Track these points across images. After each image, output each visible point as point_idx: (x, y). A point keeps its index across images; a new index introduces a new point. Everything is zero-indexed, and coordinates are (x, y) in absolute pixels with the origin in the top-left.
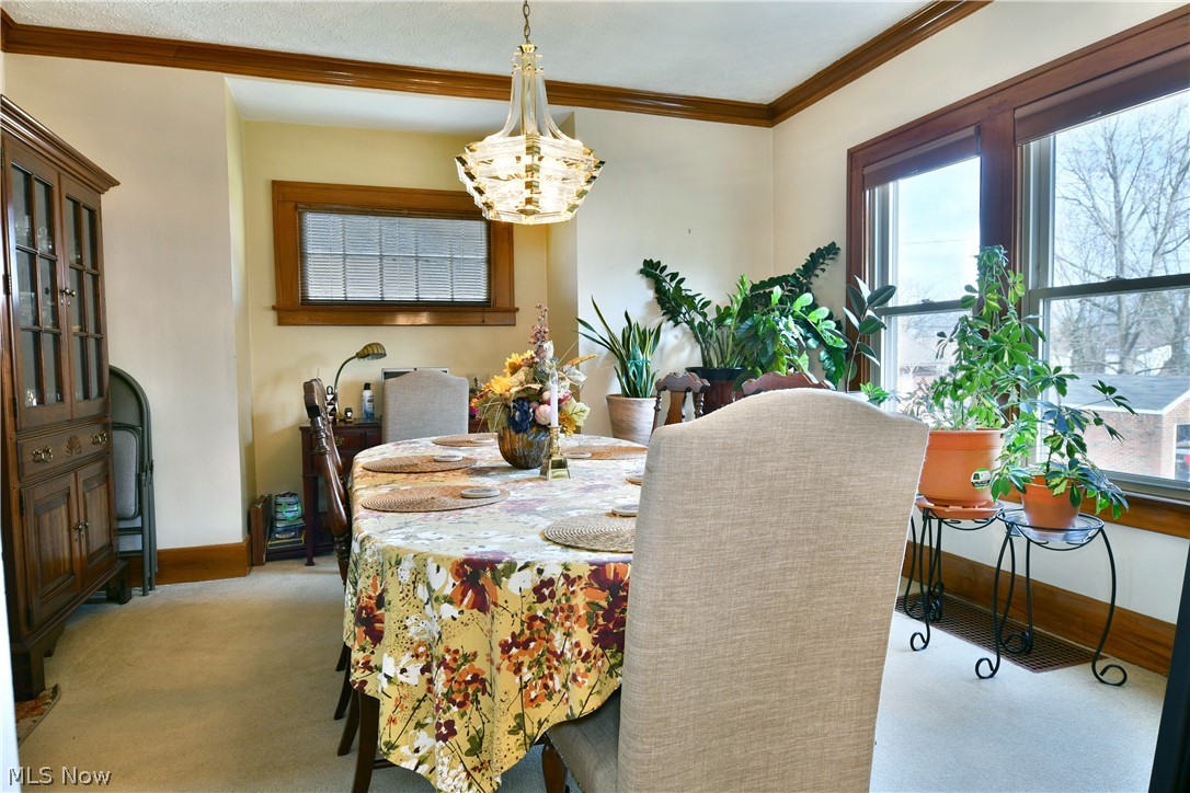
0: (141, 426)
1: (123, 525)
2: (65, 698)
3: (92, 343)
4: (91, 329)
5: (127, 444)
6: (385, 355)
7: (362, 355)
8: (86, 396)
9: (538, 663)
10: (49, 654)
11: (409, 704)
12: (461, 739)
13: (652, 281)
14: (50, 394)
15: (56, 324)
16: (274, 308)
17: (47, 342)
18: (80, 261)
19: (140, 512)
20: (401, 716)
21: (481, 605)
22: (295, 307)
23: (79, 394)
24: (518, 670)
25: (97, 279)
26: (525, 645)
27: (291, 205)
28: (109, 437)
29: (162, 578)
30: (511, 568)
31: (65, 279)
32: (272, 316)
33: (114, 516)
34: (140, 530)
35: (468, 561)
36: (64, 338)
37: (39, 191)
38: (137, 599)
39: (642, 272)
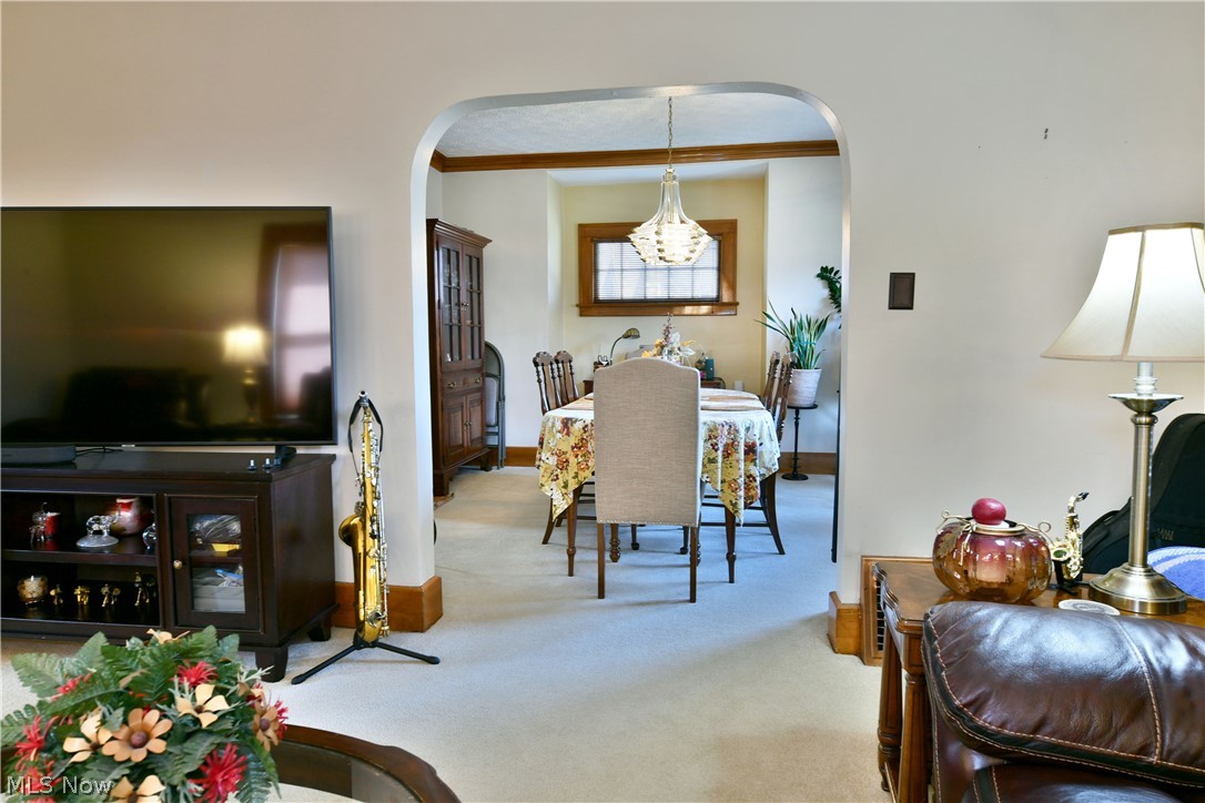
0: (499, 377)
1: (490, 430)
2: (456, 498)
3: (476, 330)
4: (476, 322)
5: (492, 384)
6: (639, 336)
7: (626, 336)
8: (473, 358)
9: (584, 455)
10: (451, 480)
11: (549, 471)
12: (561, 481)
13: (825, 282)
14: (456, 357)
15: (459, 321)
16: (577, 306)
17: (455, 330)
18: (471, 286)
19: (497, 424)
20: (547, 475)
21: (568, 434)
22: (591, 304)
23: (469, 357)
24: (577, 456)
25: (480, 294)
26: (580, 448)
27: (589, 239)
28: (484, 380)
29: (508, 462)
30: (576, 420)
31: (464, 298)
32: (576, 310)
33: (485, 425)
34: (497, 434)
35: (566, 419)
36: (463, 328)
37: (453, 255)
38: (494, 470)
39: (818, 276)
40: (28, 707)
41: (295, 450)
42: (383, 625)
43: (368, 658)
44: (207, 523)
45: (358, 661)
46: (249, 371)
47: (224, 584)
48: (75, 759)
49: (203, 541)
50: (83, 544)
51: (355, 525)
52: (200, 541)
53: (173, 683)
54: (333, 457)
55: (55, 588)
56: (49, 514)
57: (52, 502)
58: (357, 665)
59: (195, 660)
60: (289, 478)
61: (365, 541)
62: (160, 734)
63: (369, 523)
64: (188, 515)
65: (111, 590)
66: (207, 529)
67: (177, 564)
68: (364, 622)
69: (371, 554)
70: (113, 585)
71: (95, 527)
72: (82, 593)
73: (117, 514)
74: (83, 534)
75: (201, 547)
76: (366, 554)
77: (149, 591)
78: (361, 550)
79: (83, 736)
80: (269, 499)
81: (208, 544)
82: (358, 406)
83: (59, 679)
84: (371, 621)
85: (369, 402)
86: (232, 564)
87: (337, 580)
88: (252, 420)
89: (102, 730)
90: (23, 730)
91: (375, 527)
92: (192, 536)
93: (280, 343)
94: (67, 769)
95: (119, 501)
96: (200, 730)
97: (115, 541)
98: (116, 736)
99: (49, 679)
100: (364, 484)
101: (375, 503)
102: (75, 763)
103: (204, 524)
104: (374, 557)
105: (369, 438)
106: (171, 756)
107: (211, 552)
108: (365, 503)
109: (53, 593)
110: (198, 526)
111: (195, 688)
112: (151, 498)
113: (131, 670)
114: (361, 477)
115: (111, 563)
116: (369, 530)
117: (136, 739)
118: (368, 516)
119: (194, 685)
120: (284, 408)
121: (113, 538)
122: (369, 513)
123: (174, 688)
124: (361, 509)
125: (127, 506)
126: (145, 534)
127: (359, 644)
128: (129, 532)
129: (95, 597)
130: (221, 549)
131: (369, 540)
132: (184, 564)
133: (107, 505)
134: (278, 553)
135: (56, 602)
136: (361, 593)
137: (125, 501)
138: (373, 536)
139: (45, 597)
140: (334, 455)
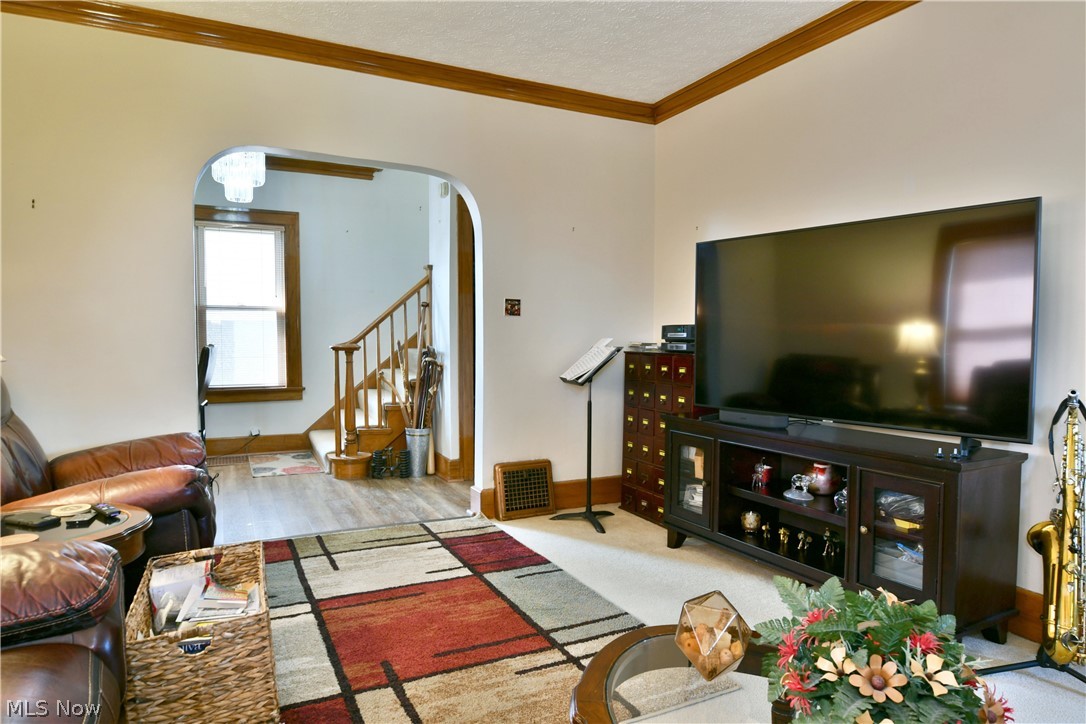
40: (785, 619)
41: (980, 443)
42: (1078, 651)
43: (1053, 679)
44: (890, 499)
45: (1041, 680)
46: (922, 362)
47: (904, 559)
48: (826, 676)
49: (886, 514)
50: (788, 495)
51: (1048, 533)
52: (883, 513)
53: (905, 643)
54: (1025, 456)
55: (765, 524)
56: (766, 467)
57: (769, 457)
58: (1039, 683)
59: (923, 629)
60: (977, 471)
61: (1061, 553)
62: (897, 685)
63: (1068, 535)
64: (876, 488)
65: (806, 537)
66: (890, 505)
67: (863, 529)
68: (1054, 639)
69: (1069, 568)
70: (807, 534)
71: (798, 484)
72: (784, 534)
73: (814, 476)
74: (788, 486)
75: (884, 519)
76: (1062, 567)
77: (834, 545)
78: (1054, 560)
79: (831, 660)
80: (956, 487)
81: (890, 517)
82: (1064, 405)
83: (807, 606)
84: (1063, 641)
85: (1079, 402)
86: (913, 542)
87: (1018, 585)
88: (920, 407)
89: (848, 661)
90: (783, 636)
91: (1076, 540)
92: (877, 506)
93: (953, 336)
94: (820, 682)
95: (816, 465)
96: (931, 696)
97: (812, 498)
98: (859, 671)
99: (800, 603)
100: (1063, 492)
101: (1078, 515)
102: (826, 680)
103: (887, 499)
104: (1072, 572)
105: (1074, 442)
106: (905, 709)
107: (892, 526)
108: (1064, 511)
109: (764, 528)
110: (883, 500)
111: (925, 655)
112: (845, 468)
113: (865, 618)
114: (1061, 482)
115: (809, 515)
116: (1067, 541)
117: (877, 681)
118: (1068, 525)
119: (925, 653)
120: (952, 399)
121: (809, 495)
122: (1068, 524)
123: (906, 648)
124: (1058, 518)
125: (822, 471)
126: (836, 498)
127: (1044, 660)
128: (822, 492)
129: (793, 540)
130: (903, 525)
131: (1067, 555)
132: (869, 530)
133: (806, 468)
134: (961, 543)
135: (765, 535)
136: (1052, 608)
137: (821, 467)
138: (1073, 550)
139: (759, 530)
140: (1027, 455)
